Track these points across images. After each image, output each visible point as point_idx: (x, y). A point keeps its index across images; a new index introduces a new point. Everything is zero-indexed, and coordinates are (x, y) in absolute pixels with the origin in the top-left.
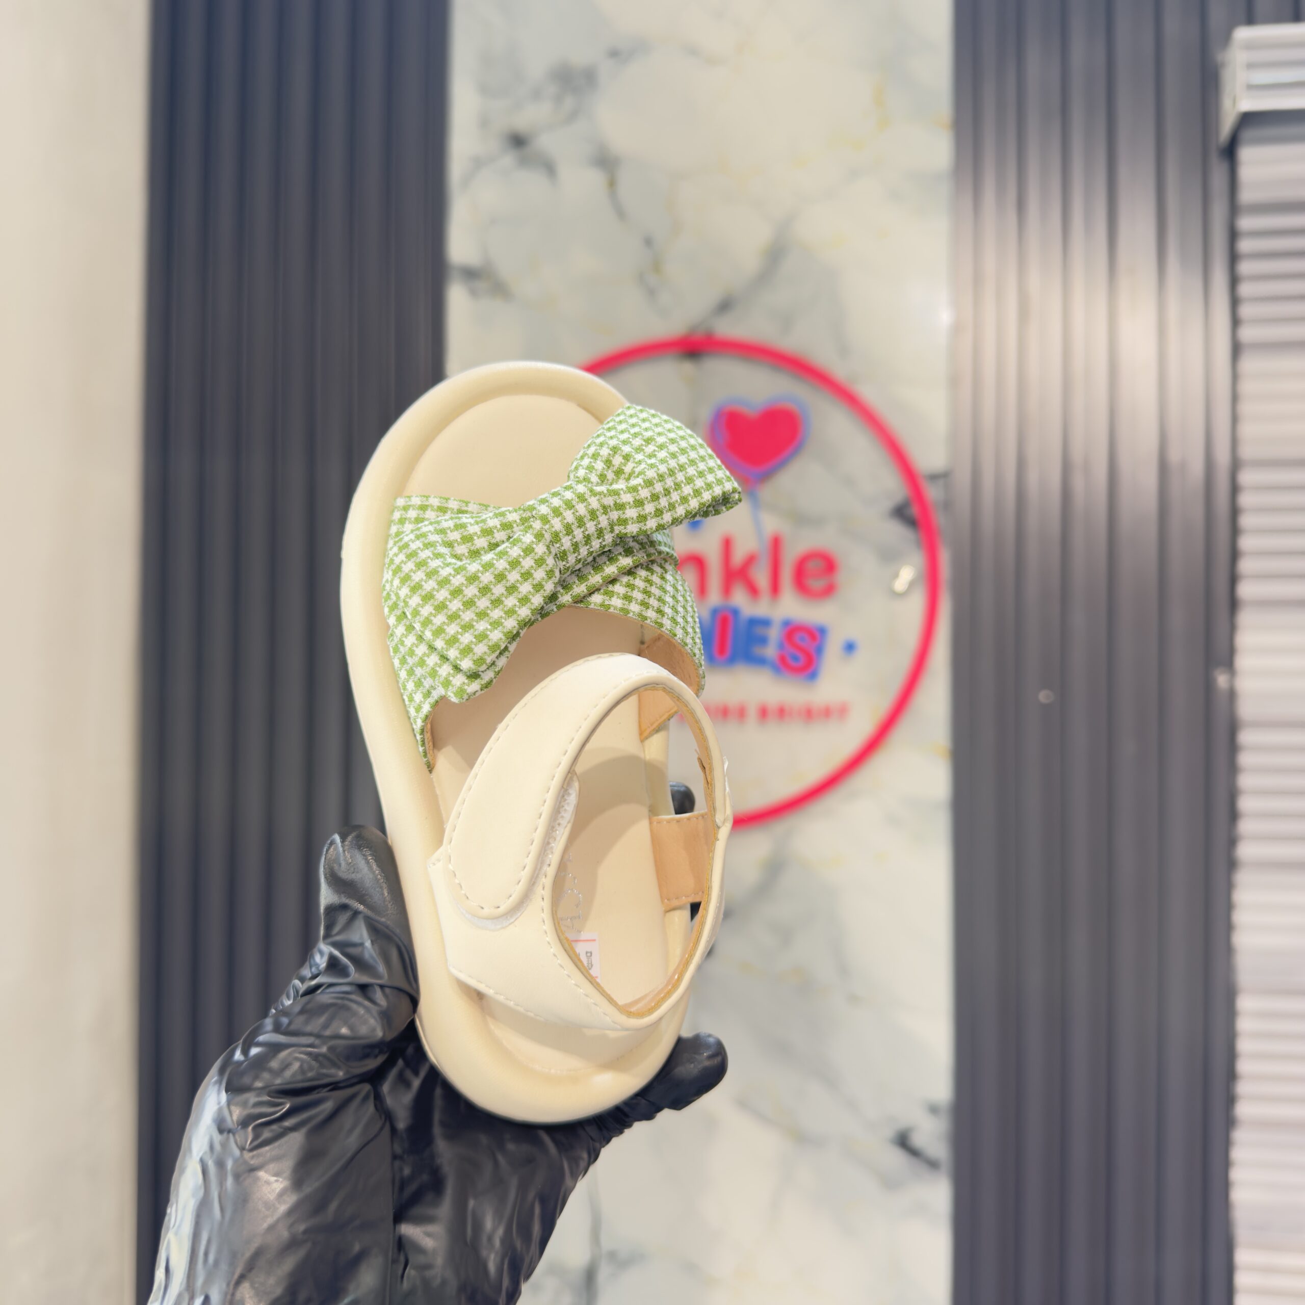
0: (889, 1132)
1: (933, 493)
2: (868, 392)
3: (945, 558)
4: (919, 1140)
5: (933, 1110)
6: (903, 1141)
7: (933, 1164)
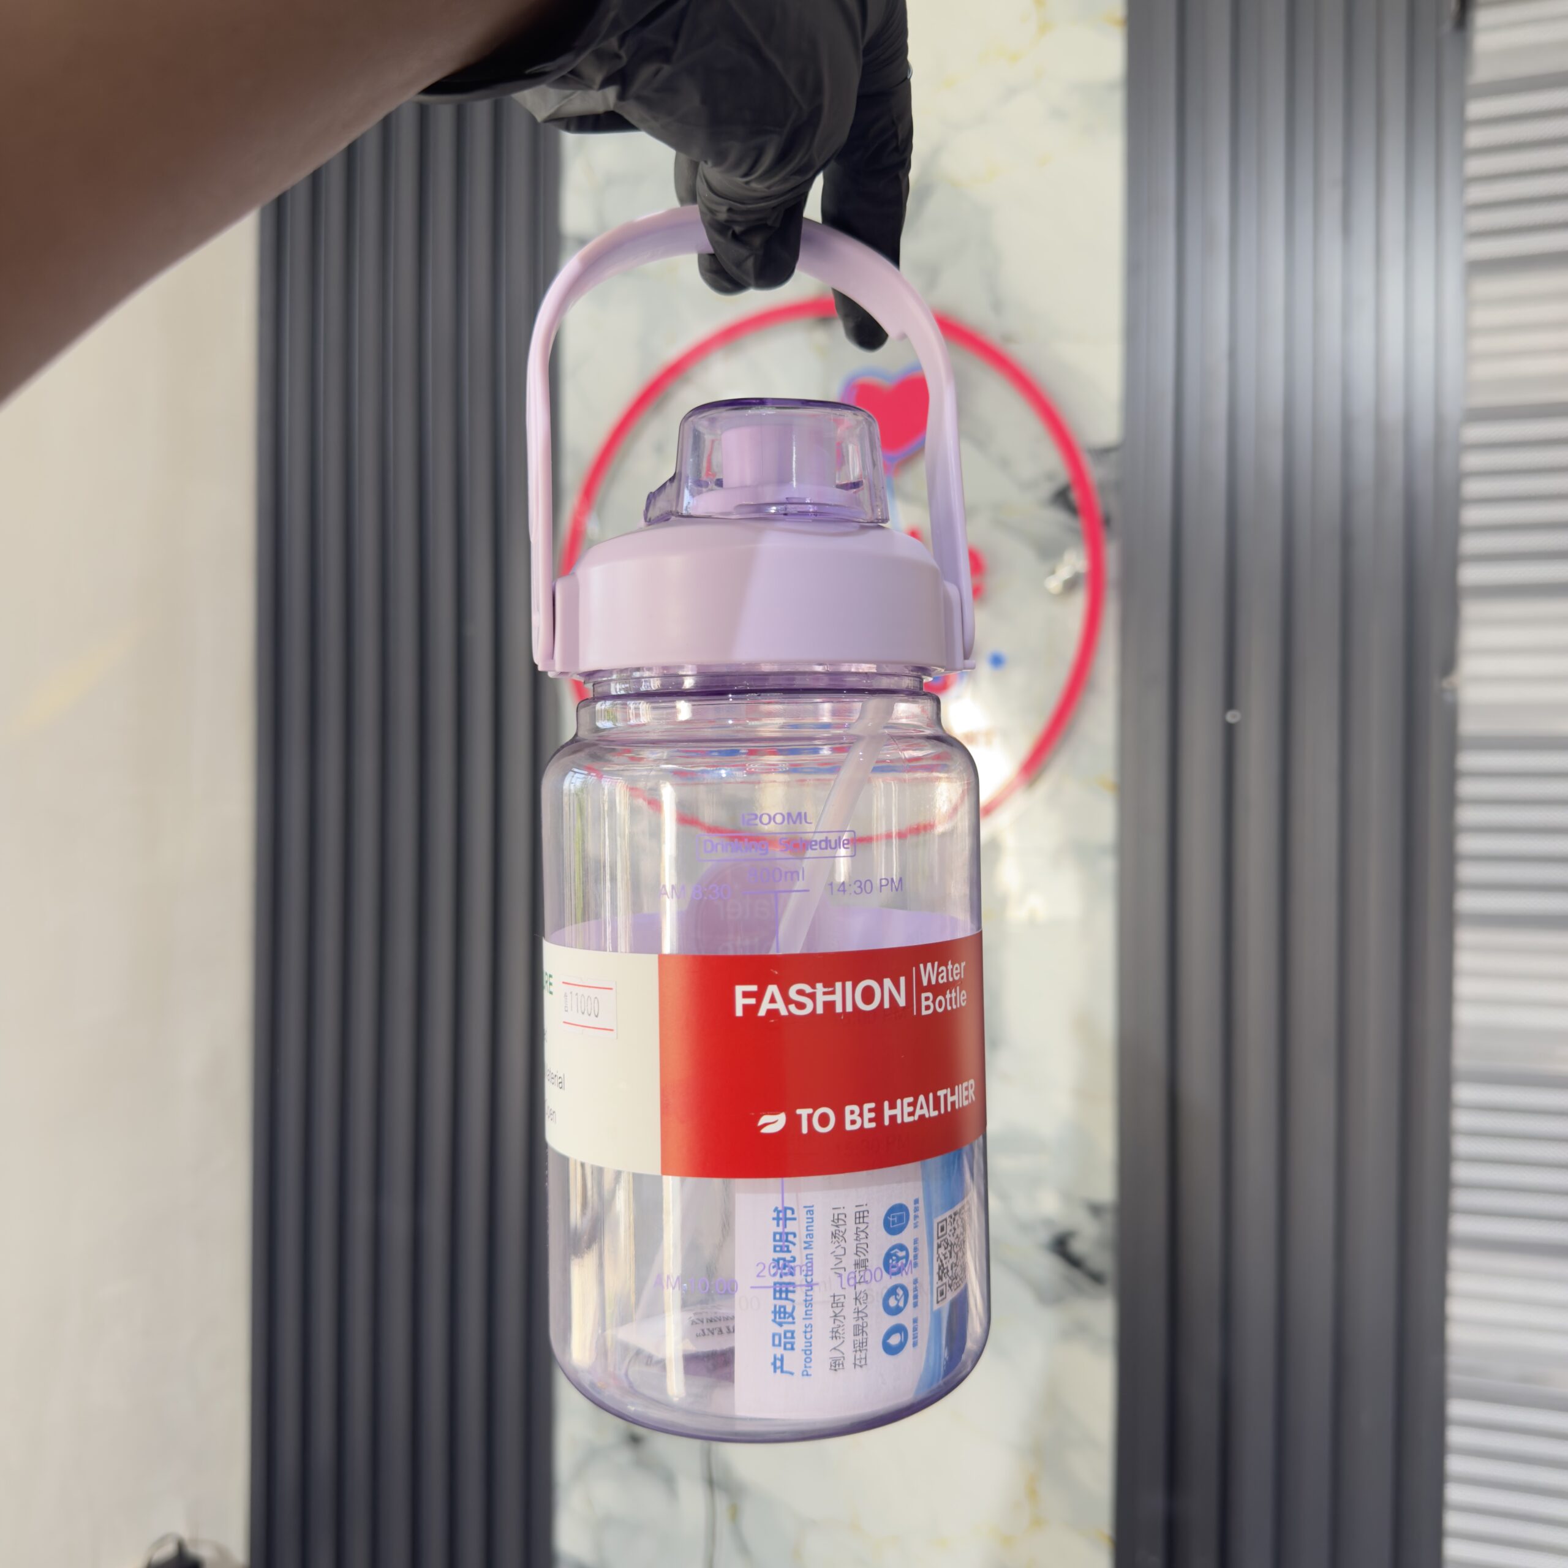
0: (1045, 1236)
1: (1096, 473)
2: (1021, 353)
3: (1111, 553)
4: (1079, 1247)
5: (1096, 1210)
6: (1061, 1246)
7: (1097, 1278)
